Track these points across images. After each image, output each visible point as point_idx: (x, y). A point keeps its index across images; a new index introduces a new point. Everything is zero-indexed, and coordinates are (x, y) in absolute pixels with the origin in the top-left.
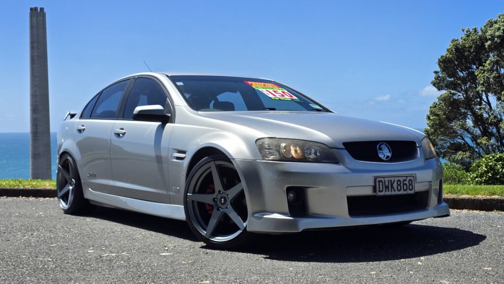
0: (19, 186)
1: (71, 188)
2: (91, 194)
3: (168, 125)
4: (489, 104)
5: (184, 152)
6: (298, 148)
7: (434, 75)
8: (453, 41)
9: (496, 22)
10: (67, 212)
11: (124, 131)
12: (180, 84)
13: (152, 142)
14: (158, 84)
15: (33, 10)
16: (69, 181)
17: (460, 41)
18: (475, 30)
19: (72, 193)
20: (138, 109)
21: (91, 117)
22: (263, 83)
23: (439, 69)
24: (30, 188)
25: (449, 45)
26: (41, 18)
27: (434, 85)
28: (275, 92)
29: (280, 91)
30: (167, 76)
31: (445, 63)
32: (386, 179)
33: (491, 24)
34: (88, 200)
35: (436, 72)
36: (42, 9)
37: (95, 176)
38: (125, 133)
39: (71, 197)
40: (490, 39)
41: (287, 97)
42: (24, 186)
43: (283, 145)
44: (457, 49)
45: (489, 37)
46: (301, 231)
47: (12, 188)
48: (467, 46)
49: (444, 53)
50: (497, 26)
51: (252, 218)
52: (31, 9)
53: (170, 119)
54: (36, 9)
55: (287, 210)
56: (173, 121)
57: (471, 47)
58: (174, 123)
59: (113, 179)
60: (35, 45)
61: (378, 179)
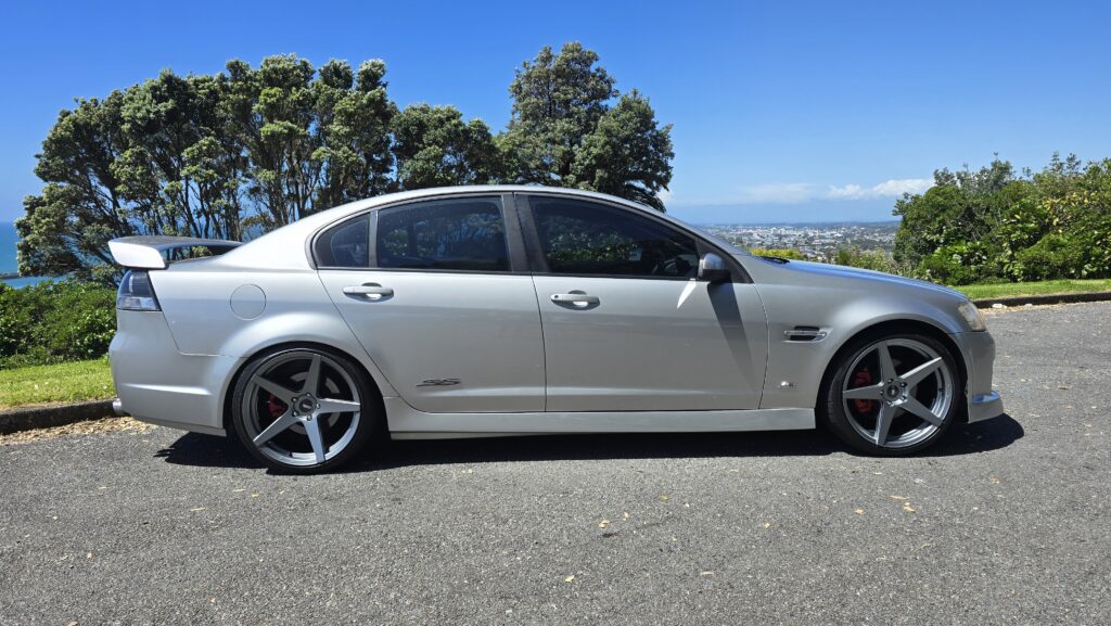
7: (37, 160)
8: (65, 114)
17: (77, 115)
27: (39, 175)
35: (39, 157)
40: (128, 121)
45: (125, 118)
48: (91, 122)
50: (132, 104)
53: (732, 276)
56: (746, 279)
58: (751, 282)
59: (547, 383)
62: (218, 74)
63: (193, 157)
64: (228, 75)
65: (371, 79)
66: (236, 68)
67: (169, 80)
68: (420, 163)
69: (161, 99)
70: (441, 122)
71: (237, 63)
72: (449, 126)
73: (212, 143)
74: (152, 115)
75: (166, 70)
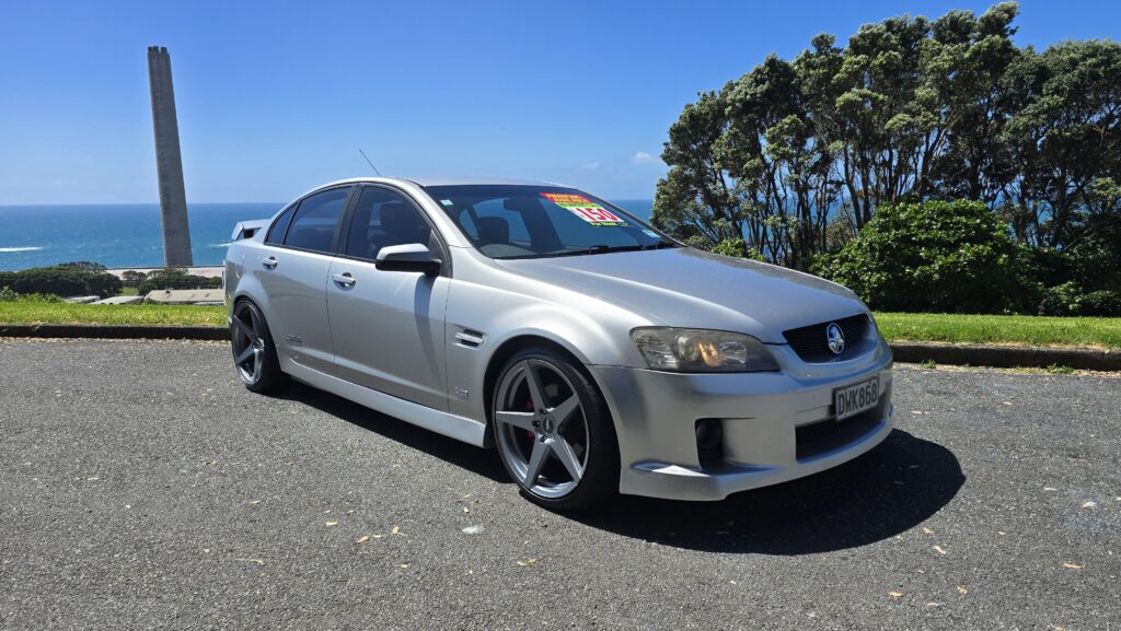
0: (163, 322)
1: (256, 350)
2: (292, 367)
3: (440, 280)
4: (722, 181)
5: (479, 334)
6: (711, 348)
7: (664, 148)
8: (688, 106)
9: (737, 84)
10: (252, 388)
11: (352, 279)
12: (447, 202)
13: (410, 307)
14: (411, 204)
15: (152, 51)
16: (253, 341)
17: (696, 106)
18: (713, 94)
19: (259, 359)
20: (385, 251)
21: (284, 244)
22: (566, 196)
23: (669, 140)
24: (182, 326)
25: (682, 111)
26: (163, 60)
27: (664, 159)
28: (589, 210)
29: (595, 210)
30: (422, 187)
31: (677, 132)
32: (848, 390)
33: (731, 87)
34: (287, 376)
35: (666, 144)
36: (164, 49)
37: (300, 341)
38: (354, 282)
39: (258, 366)
40: (730, 104)
41: (609, 220)
42: (171, 323)
43: (683, 340)
44: (691, 116)
45: (729, 101)
46: (723, 497)
47: (153, 325)
48: (703, 112)
49: (677, 121)
50: (737, 88)
51: (631, 472)
52: (150, 49)
53: (441, 270)
54: (156, 48)
55: (695, 461)
56: (449, 273)
57: (707, 114)
58: (451, 277)
59: (334, 352)
60: (159, 94)
61: (839, 393)
62: (804, 52)
63: (773, 136)
64: (813, 51)
65: (995, 25)
66: (822, 43)
67: (772, 63)
68: (1025, 119)
69: (758, 82)
70: (1074, 63)
71: (822, 37)
72: (1083, 69)
73: (794, 121)
74: (748, 97)
75: (769, 55)
